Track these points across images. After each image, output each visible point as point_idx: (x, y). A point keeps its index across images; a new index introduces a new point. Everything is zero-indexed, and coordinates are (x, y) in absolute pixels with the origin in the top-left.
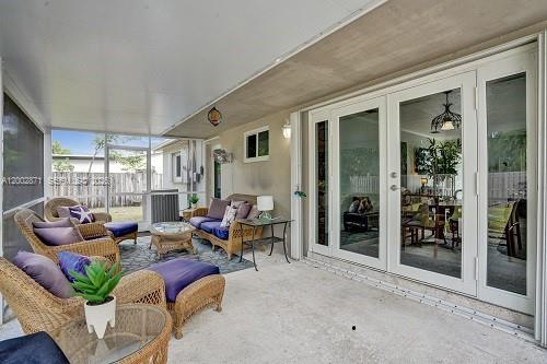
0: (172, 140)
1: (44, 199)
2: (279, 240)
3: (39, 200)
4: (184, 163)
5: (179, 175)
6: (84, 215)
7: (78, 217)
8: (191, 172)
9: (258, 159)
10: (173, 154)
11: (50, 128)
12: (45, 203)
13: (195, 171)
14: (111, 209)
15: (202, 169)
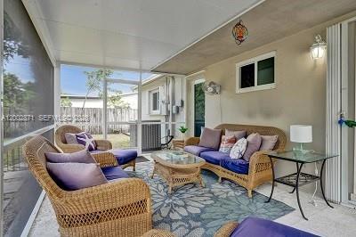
0: (159, 75)
1: (54, 126)
2: (314, 177)
3: (50, 127)
4: (162, 97)
5: (155, 108)
6: (89, 142)
7: (84, 143)
8: (170, 106)
9: (257, 88)
10: (150, 92)
11: (59, 62)
12: (55, 130)
13: (174, 104)
14: (109, 136)
15: (182, 102)
